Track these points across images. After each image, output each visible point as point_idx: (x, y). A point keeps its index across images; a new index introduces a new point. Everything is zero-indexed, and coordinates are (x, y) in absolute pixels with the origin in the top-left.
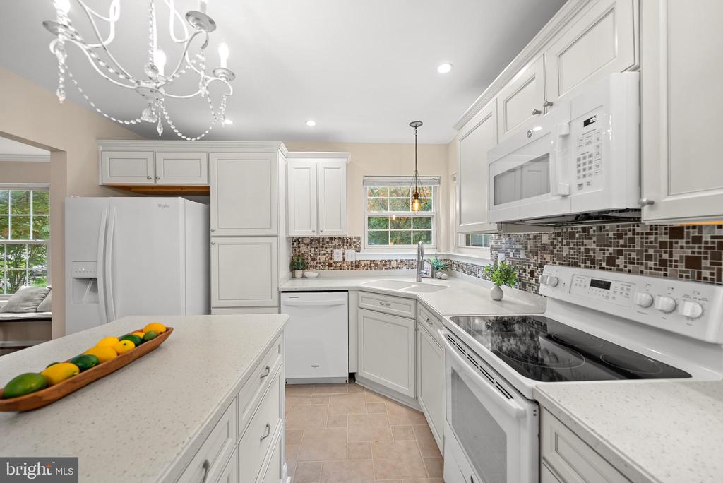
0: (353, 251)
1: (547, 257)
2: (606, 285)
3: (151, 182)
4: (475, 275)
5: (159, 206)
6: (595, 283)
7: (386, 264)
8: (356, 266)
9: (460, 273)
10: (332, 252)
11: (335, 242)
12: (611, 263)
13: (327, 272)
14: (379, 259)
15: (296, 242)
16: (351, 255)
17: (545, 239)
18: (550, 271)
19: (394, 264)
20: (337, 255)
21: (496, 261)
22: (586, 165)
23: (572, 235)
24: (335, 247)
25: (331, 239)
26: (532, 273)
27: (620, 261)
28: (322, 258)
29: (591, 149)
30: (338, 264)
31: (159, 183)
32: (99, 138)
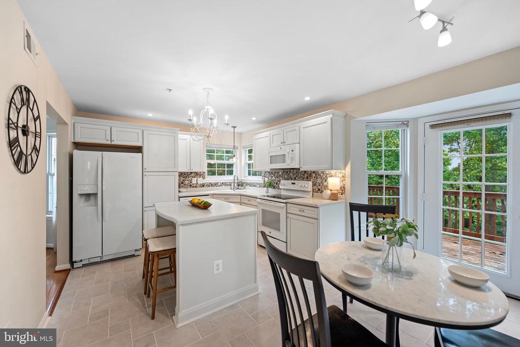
0: (201, 179)
1: (281, 178)
2: (294, 184)
3: (109, 143)
4: (255, 186)
5: (131, 157)
6: (292, 184)
7: (216, 184)
8: (203, 185)
9: (248, 187)
10: (192, 179)
11: (193, 174)
12: (295, 179)
13: (189, 189)
14: (213, 182)
15: (181, 174)
16: (201, 181)
17: (280, 173)
18: (283, 182)
19: (219, 184)
20: (194, 181)
21: (264, 181)
22: (292, 159)
23: (287, 172)
24: (193, 177)
25: (191, 173)
26: (277, 183)
27: (297, 178)
28: (187, 182)
29: (293, 156)
30: (195, 185)
31: (113, 143)
32: (72, 115)
